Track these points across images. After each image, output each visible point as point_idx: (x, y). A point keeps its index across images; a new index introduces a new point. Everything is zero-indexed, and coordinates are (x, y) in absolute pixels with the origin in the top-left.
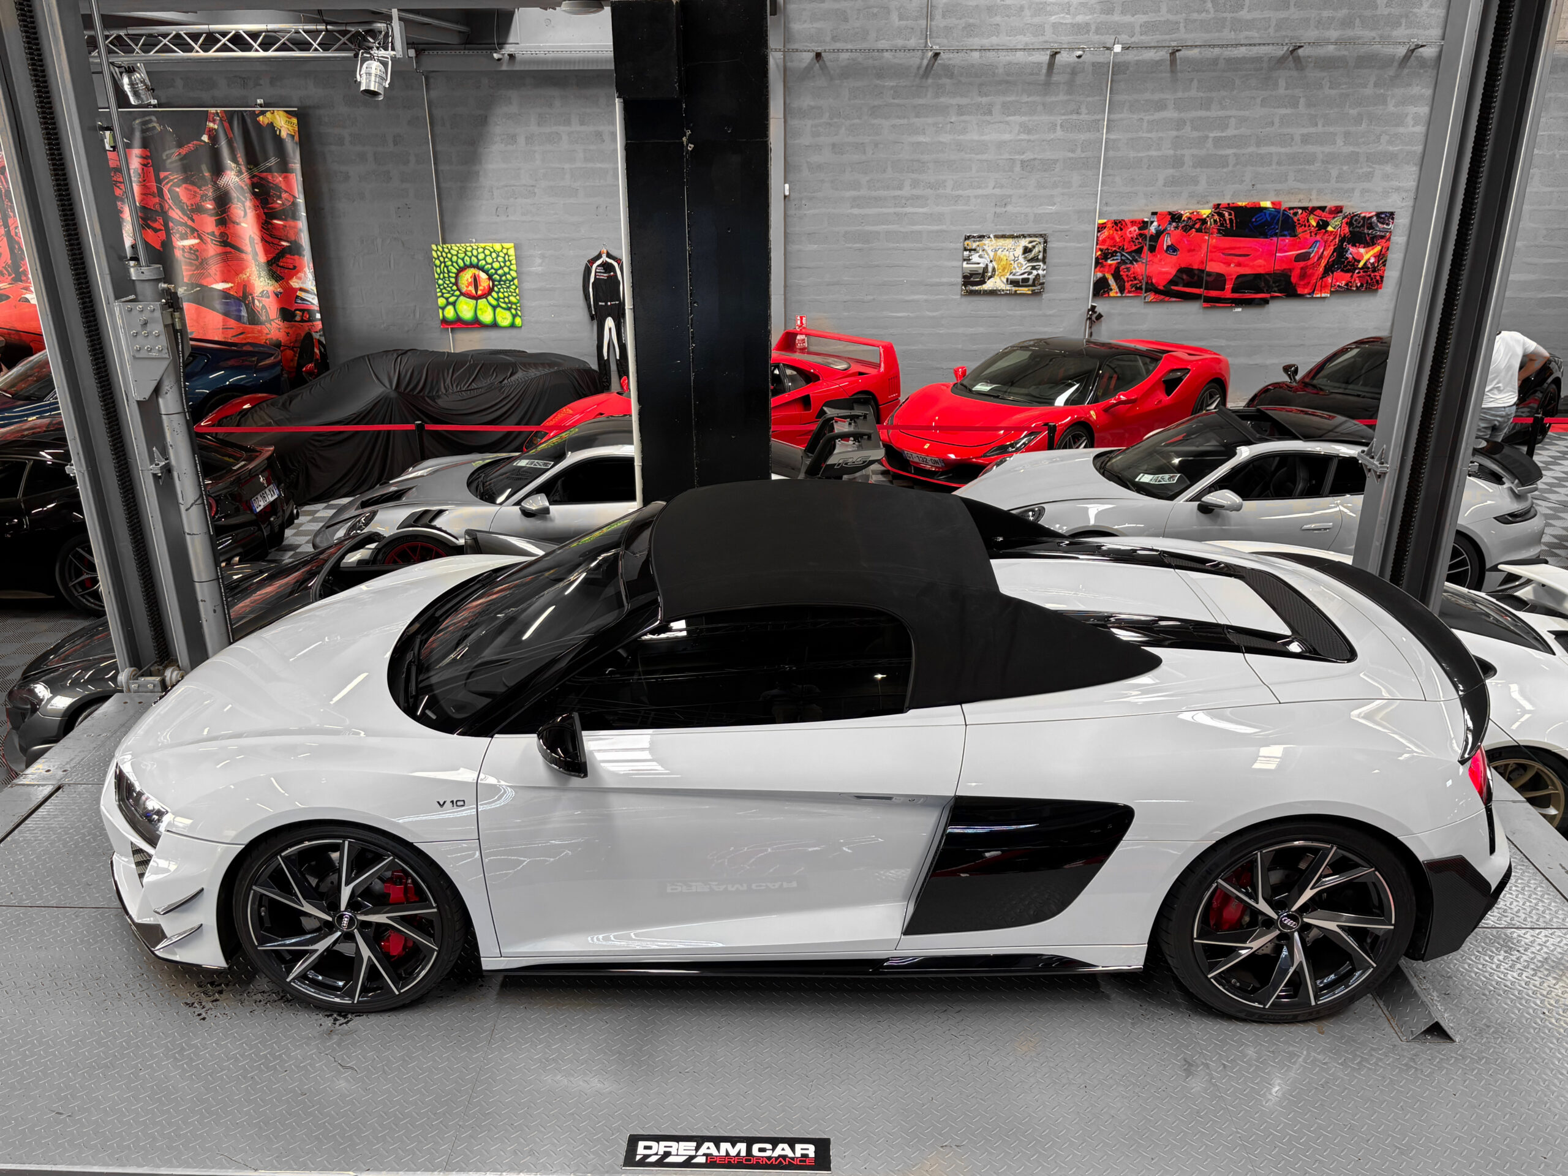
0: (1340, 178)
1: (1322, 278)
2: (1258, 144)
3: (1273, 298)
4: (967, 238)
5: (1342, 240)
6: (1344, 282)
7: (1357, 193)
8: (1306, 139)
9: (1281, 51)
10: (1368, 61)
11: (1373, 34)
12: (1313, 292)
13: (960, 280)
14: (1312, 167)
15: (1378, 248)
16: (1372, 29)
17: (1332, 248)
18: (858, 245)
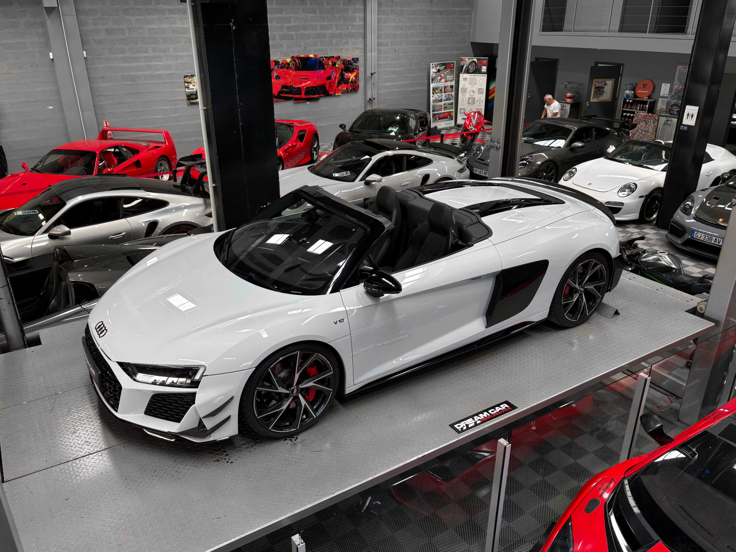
0: (337, 44)
1: (337, 87)
2: (304, 30)
3: (320, 97)
4: (186, 77)
5: (342, 70)
6: (345, 88)
7: (344, 51)
8: (322, 27)
12: (335, 93)
13: (185, 98)
14: (326, 40)
15: (355, 73)
17: (339, 74)
18: (130, 83)
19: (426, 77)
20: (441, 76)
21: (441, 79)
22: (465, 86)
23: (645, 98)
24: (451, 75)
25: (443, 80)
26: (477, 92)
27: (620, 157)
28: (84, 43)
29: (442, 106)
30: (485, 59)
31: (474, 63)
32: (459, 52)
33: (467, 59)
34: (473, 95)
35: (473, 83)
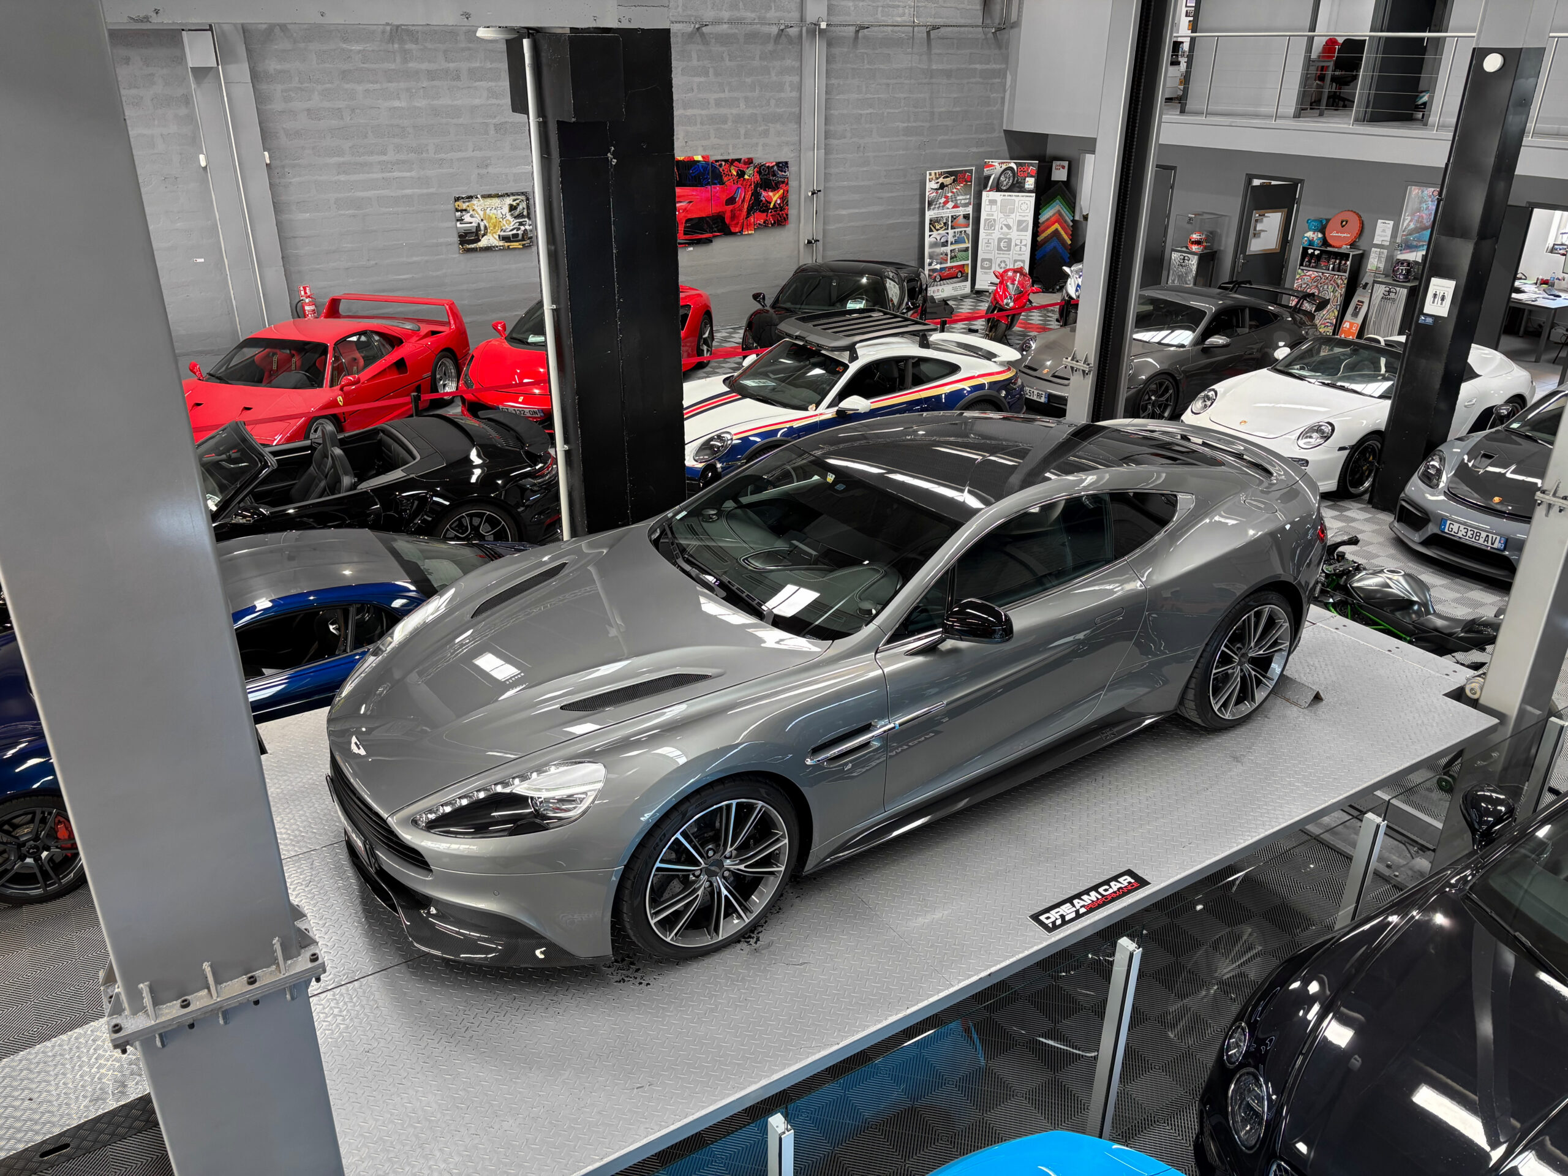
0: (746, 136)
1: (747, 218)
3: (715, 237)
4: (457, 199)
5: (756, 186)
6: (762, 221)
7: (760, 148)
8: (718, 103)
9: (690, 28)
10: (752, 37)
11: (753, 15)
12: (742, 230)
13: (456, 239)
14: (726, 127)
15: (781, 191)
16: (753, 12)
17: (750, 193)
18: (351, 212)
19: (917, 198)
20: (946, 197)
21: (946, 203)
22: (993, 215)
23: (1345, 249)
24: (966, 194)
25: (950, 205)
26: (1015, 228)
27: (1298, 367)
28: (267, 137)
29: (946, 255)
30: (1032, 165)
31: (1010, 172)
32: (981, 150)
33: (996, 163)
34: (1008, 234)
35: (1007, 210)
